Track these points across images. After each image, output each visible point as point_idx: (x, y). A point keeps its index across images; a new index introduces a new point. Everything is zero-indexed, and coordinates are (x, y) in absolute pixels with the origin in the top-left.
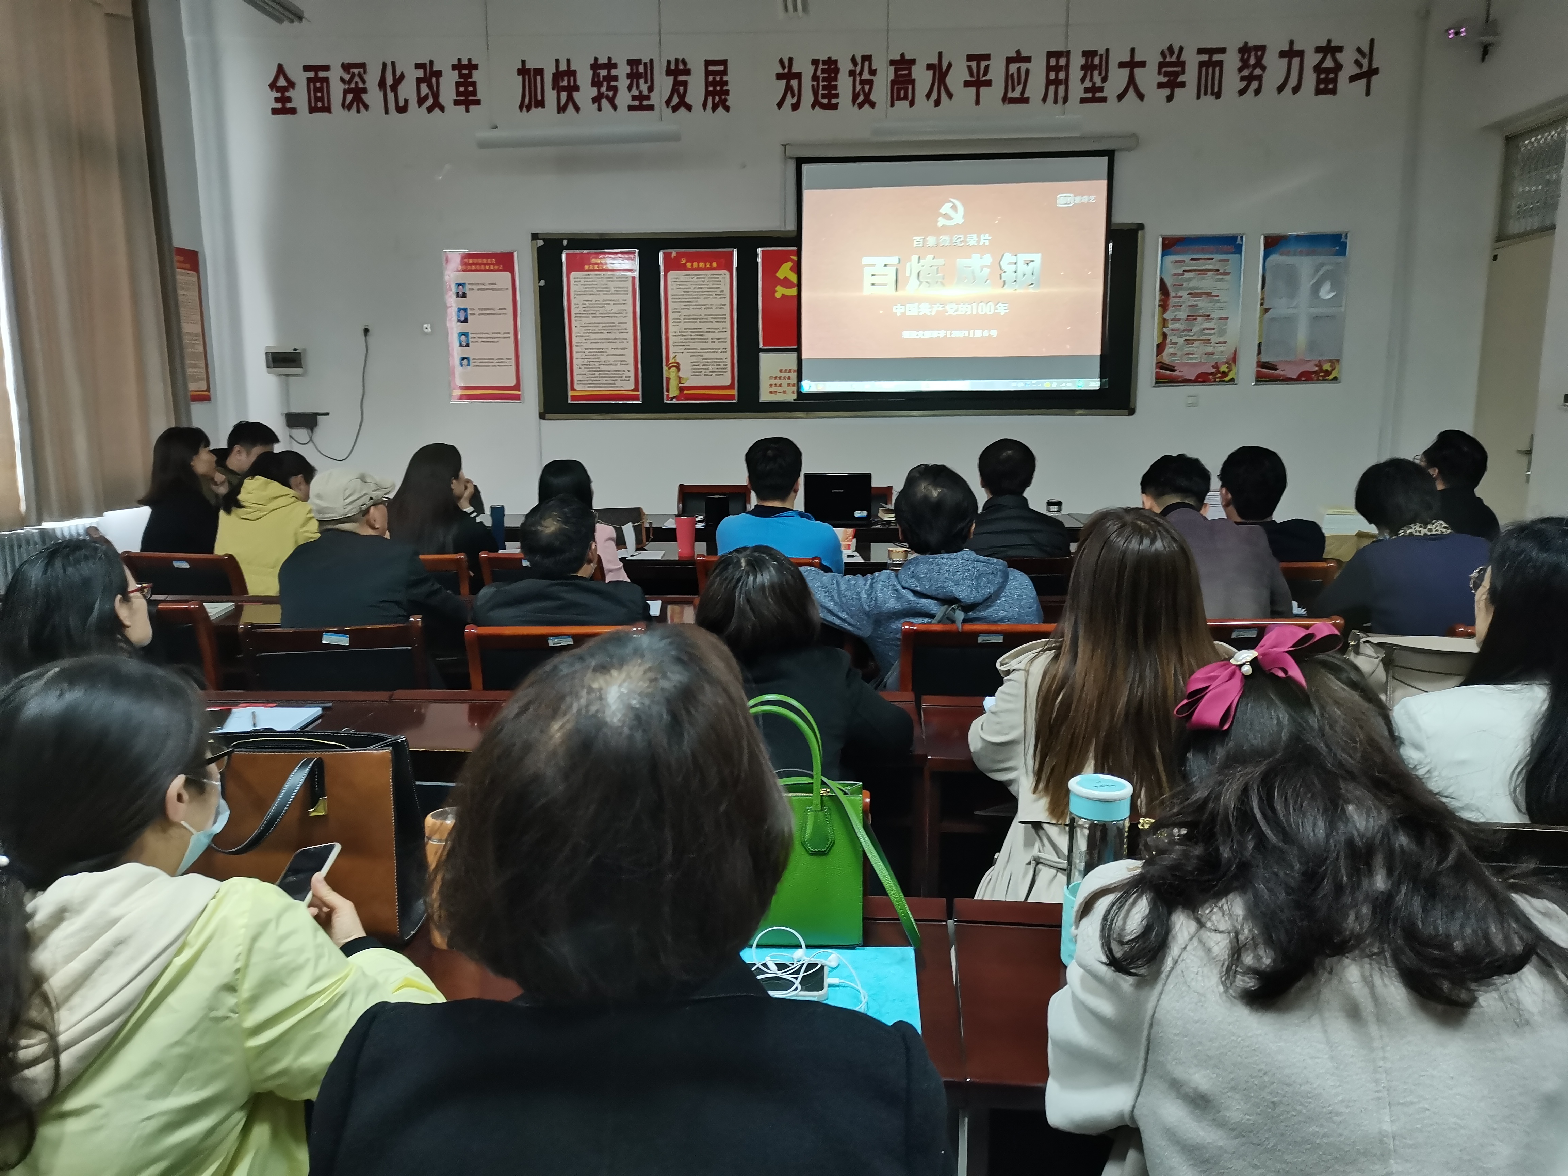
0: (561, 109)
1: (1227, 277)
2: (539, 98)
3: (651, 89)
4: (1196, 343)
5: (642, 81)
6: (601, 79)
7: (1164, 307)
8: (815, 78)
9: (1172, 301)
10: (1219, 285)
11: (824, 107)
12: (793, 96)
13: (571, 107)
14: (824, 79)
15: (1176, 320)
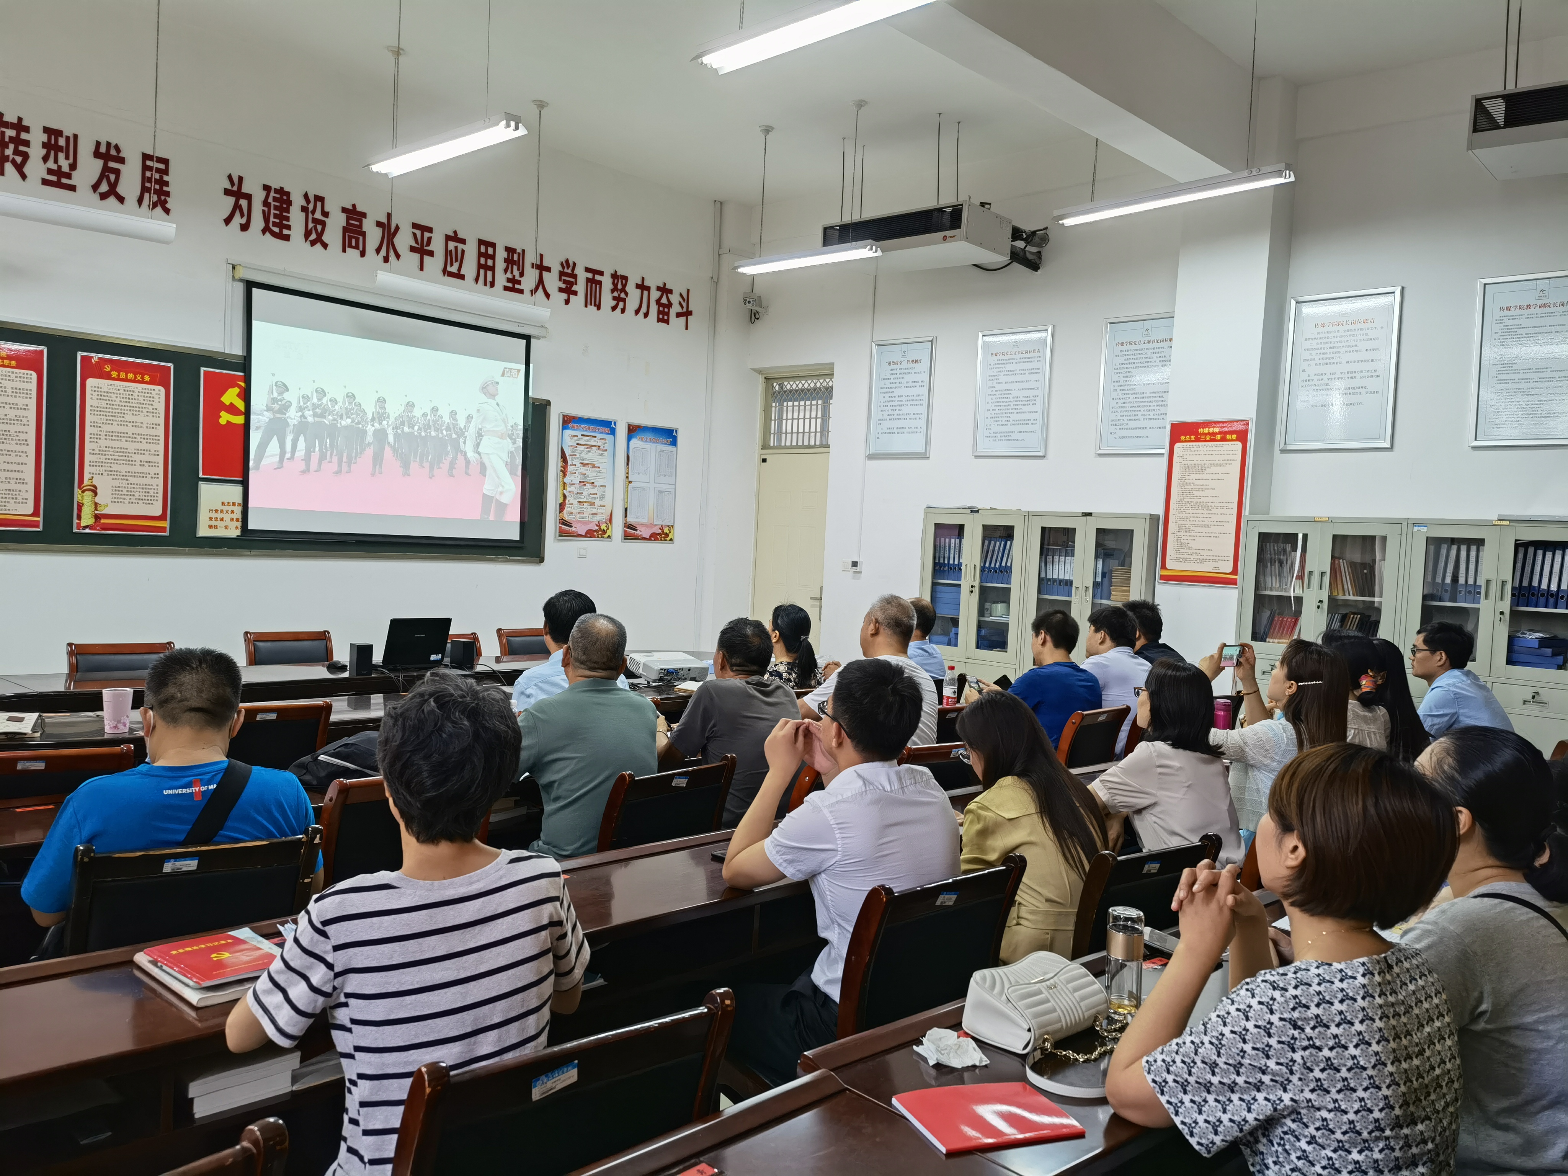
1: (605, 453)
3: (73, 167)
4: (586, 505)
6: (7, 139)
7: (564, 472)
9: (570, 468)
10: (600, 459)
11: (274, 234)
12: (242, 216)
14: (276, 208)
15: (572, 484)
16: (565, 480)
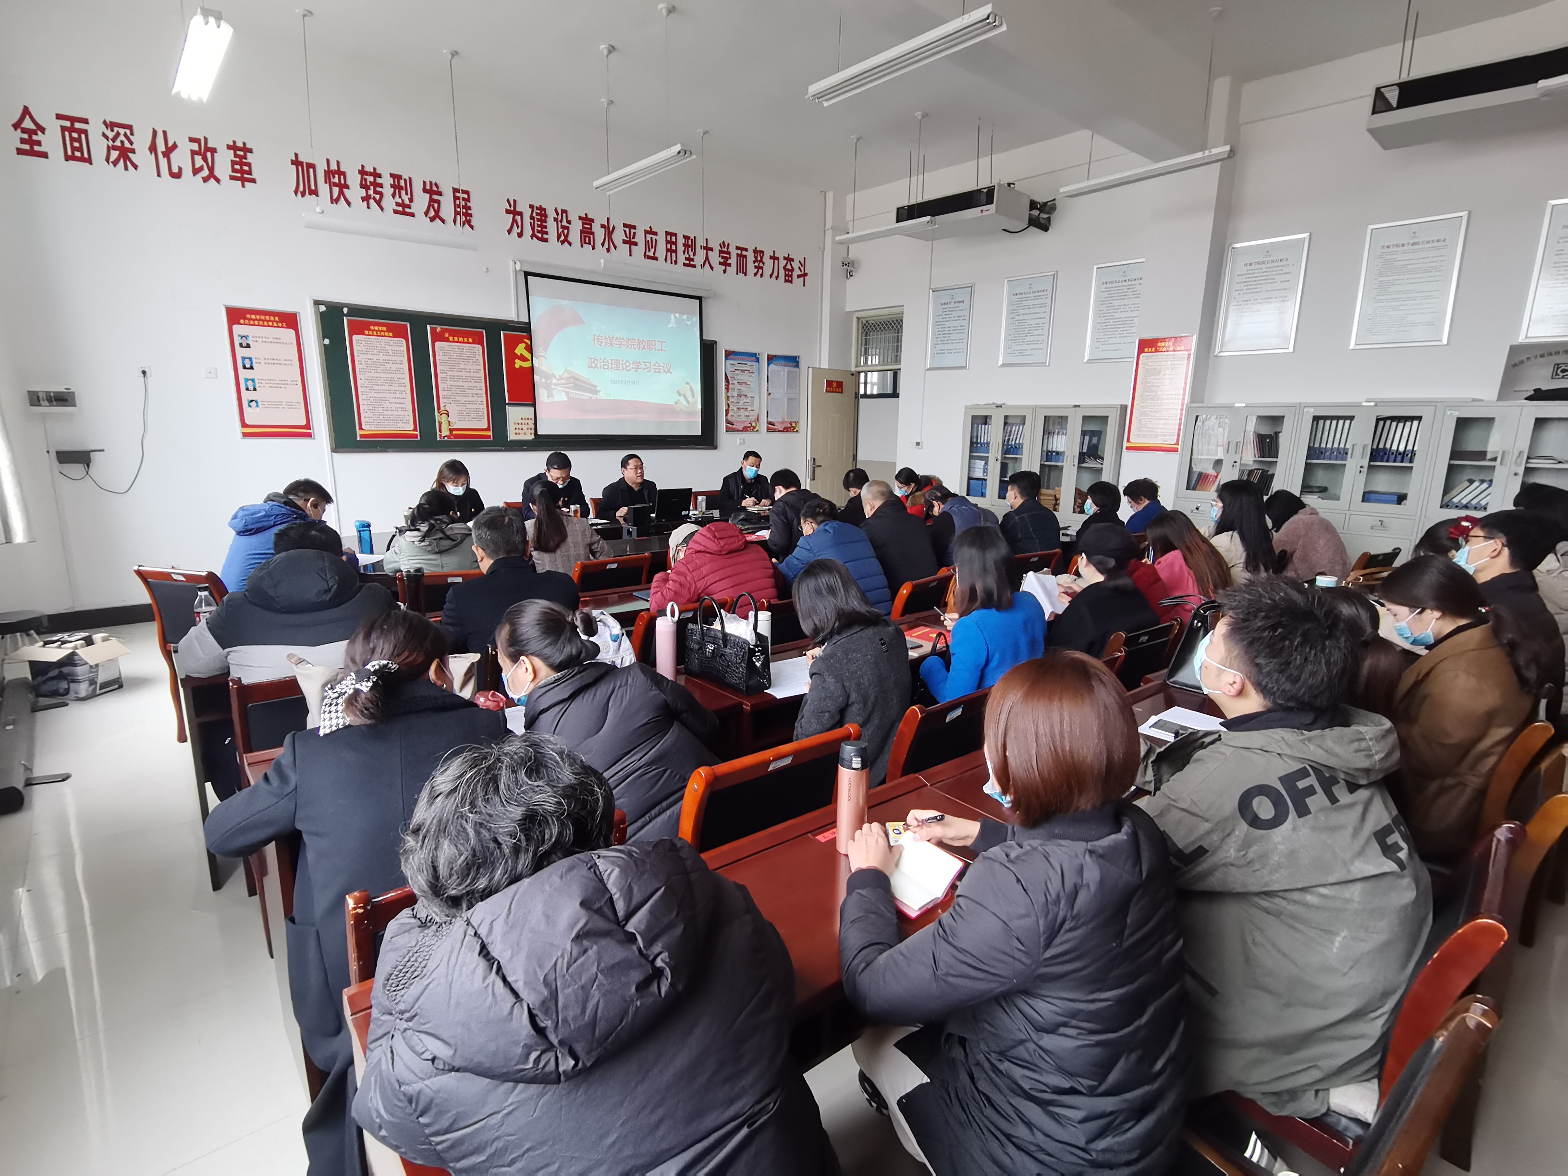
0: (334, 201)
1: (754, 375)
2: (313, 188)
4: (742, 410)
5: (403, 192)
6: (369, 184)
7: (727, 389)
8: (532, 218)
9: (731, 386)
10: (750, 379)
11: (539, 239)
12: (518, 227)
13: (343, 200)
15: (733, 396)
16: (728, 394)
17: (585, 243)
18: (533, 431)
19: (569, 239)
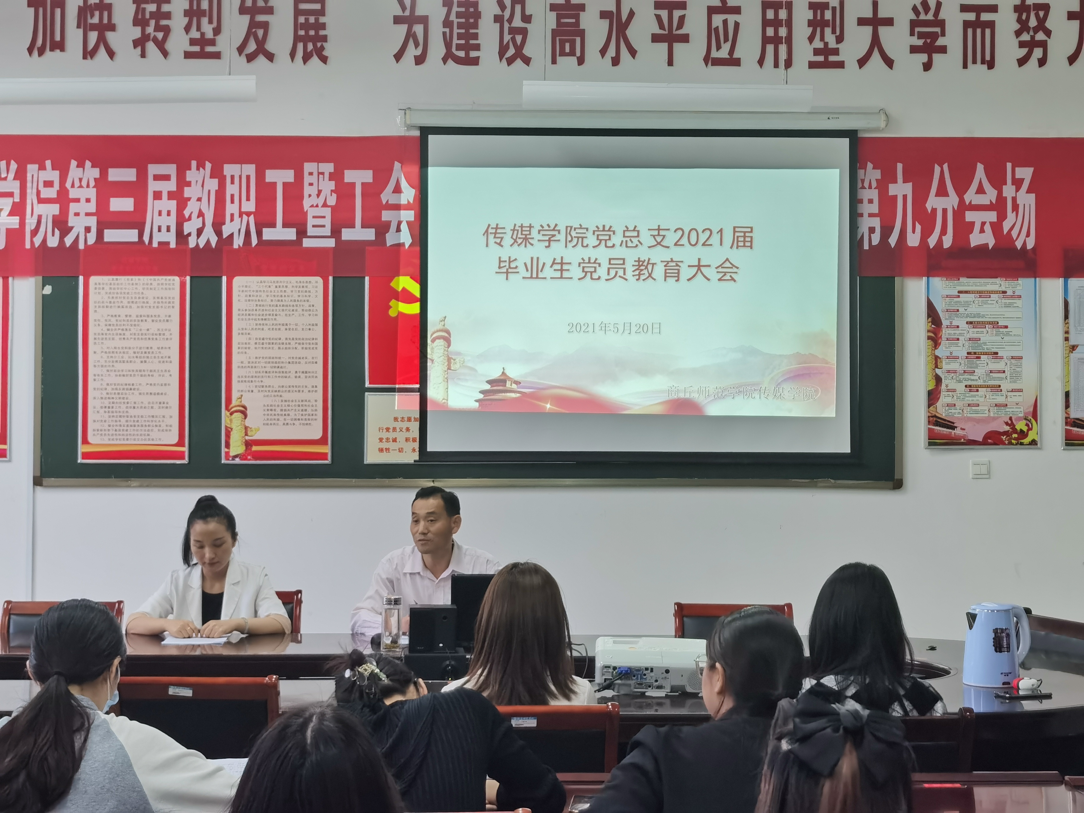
0: (88, 54)
1: (1018, 302)
2: (58, 38)
3: (217, 31)
4: (982, 391)
5: (205, 21)
6: (148, 16)
7: (935, 339)
8: (447, 23)
9: (945, 333)
10: (1007, 312)
11: (459, 61)
12: (417, 45)
13: (102, 51)
14: (460, 26)
15: (952, 358)
16: (938, 352)
17: (563, 54)
18: (416, 445)
19: (527, 51)
